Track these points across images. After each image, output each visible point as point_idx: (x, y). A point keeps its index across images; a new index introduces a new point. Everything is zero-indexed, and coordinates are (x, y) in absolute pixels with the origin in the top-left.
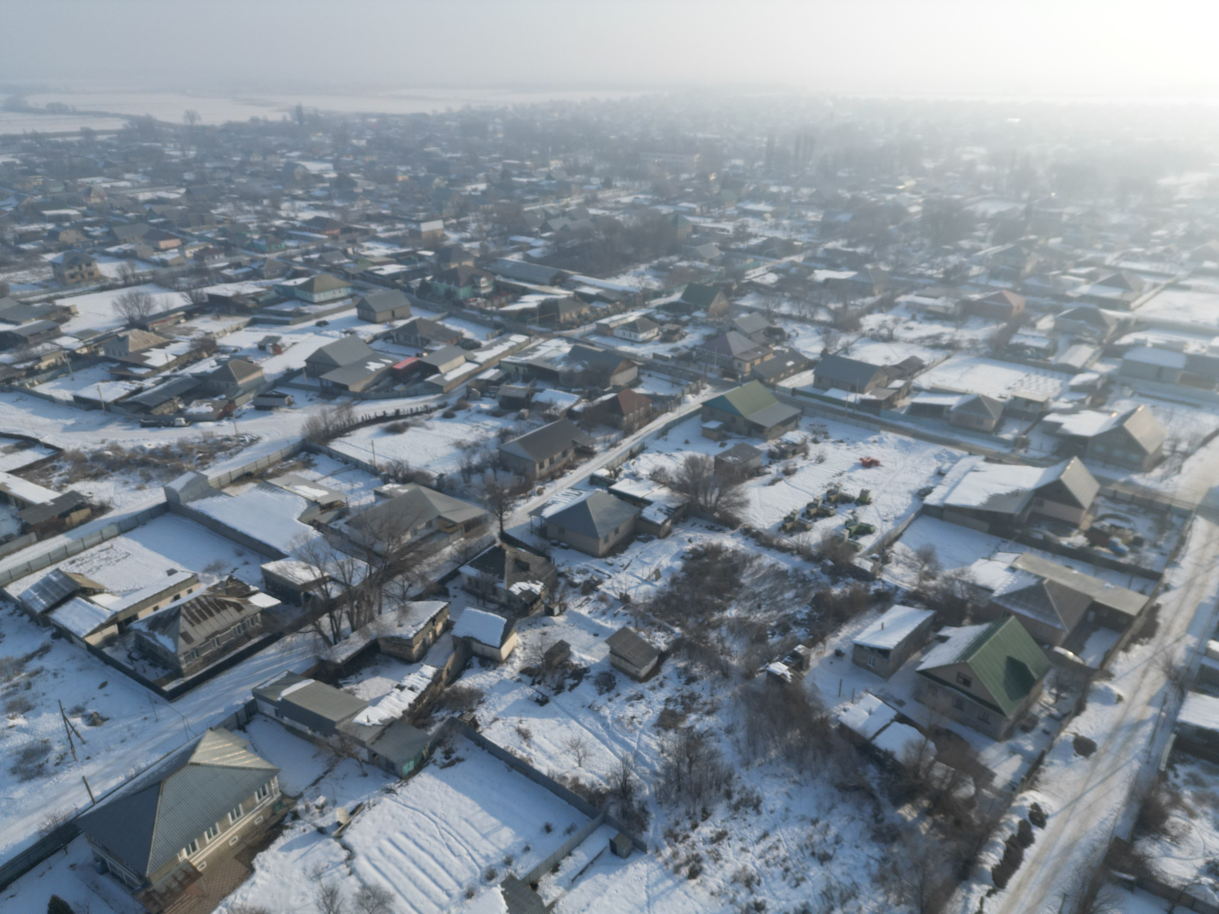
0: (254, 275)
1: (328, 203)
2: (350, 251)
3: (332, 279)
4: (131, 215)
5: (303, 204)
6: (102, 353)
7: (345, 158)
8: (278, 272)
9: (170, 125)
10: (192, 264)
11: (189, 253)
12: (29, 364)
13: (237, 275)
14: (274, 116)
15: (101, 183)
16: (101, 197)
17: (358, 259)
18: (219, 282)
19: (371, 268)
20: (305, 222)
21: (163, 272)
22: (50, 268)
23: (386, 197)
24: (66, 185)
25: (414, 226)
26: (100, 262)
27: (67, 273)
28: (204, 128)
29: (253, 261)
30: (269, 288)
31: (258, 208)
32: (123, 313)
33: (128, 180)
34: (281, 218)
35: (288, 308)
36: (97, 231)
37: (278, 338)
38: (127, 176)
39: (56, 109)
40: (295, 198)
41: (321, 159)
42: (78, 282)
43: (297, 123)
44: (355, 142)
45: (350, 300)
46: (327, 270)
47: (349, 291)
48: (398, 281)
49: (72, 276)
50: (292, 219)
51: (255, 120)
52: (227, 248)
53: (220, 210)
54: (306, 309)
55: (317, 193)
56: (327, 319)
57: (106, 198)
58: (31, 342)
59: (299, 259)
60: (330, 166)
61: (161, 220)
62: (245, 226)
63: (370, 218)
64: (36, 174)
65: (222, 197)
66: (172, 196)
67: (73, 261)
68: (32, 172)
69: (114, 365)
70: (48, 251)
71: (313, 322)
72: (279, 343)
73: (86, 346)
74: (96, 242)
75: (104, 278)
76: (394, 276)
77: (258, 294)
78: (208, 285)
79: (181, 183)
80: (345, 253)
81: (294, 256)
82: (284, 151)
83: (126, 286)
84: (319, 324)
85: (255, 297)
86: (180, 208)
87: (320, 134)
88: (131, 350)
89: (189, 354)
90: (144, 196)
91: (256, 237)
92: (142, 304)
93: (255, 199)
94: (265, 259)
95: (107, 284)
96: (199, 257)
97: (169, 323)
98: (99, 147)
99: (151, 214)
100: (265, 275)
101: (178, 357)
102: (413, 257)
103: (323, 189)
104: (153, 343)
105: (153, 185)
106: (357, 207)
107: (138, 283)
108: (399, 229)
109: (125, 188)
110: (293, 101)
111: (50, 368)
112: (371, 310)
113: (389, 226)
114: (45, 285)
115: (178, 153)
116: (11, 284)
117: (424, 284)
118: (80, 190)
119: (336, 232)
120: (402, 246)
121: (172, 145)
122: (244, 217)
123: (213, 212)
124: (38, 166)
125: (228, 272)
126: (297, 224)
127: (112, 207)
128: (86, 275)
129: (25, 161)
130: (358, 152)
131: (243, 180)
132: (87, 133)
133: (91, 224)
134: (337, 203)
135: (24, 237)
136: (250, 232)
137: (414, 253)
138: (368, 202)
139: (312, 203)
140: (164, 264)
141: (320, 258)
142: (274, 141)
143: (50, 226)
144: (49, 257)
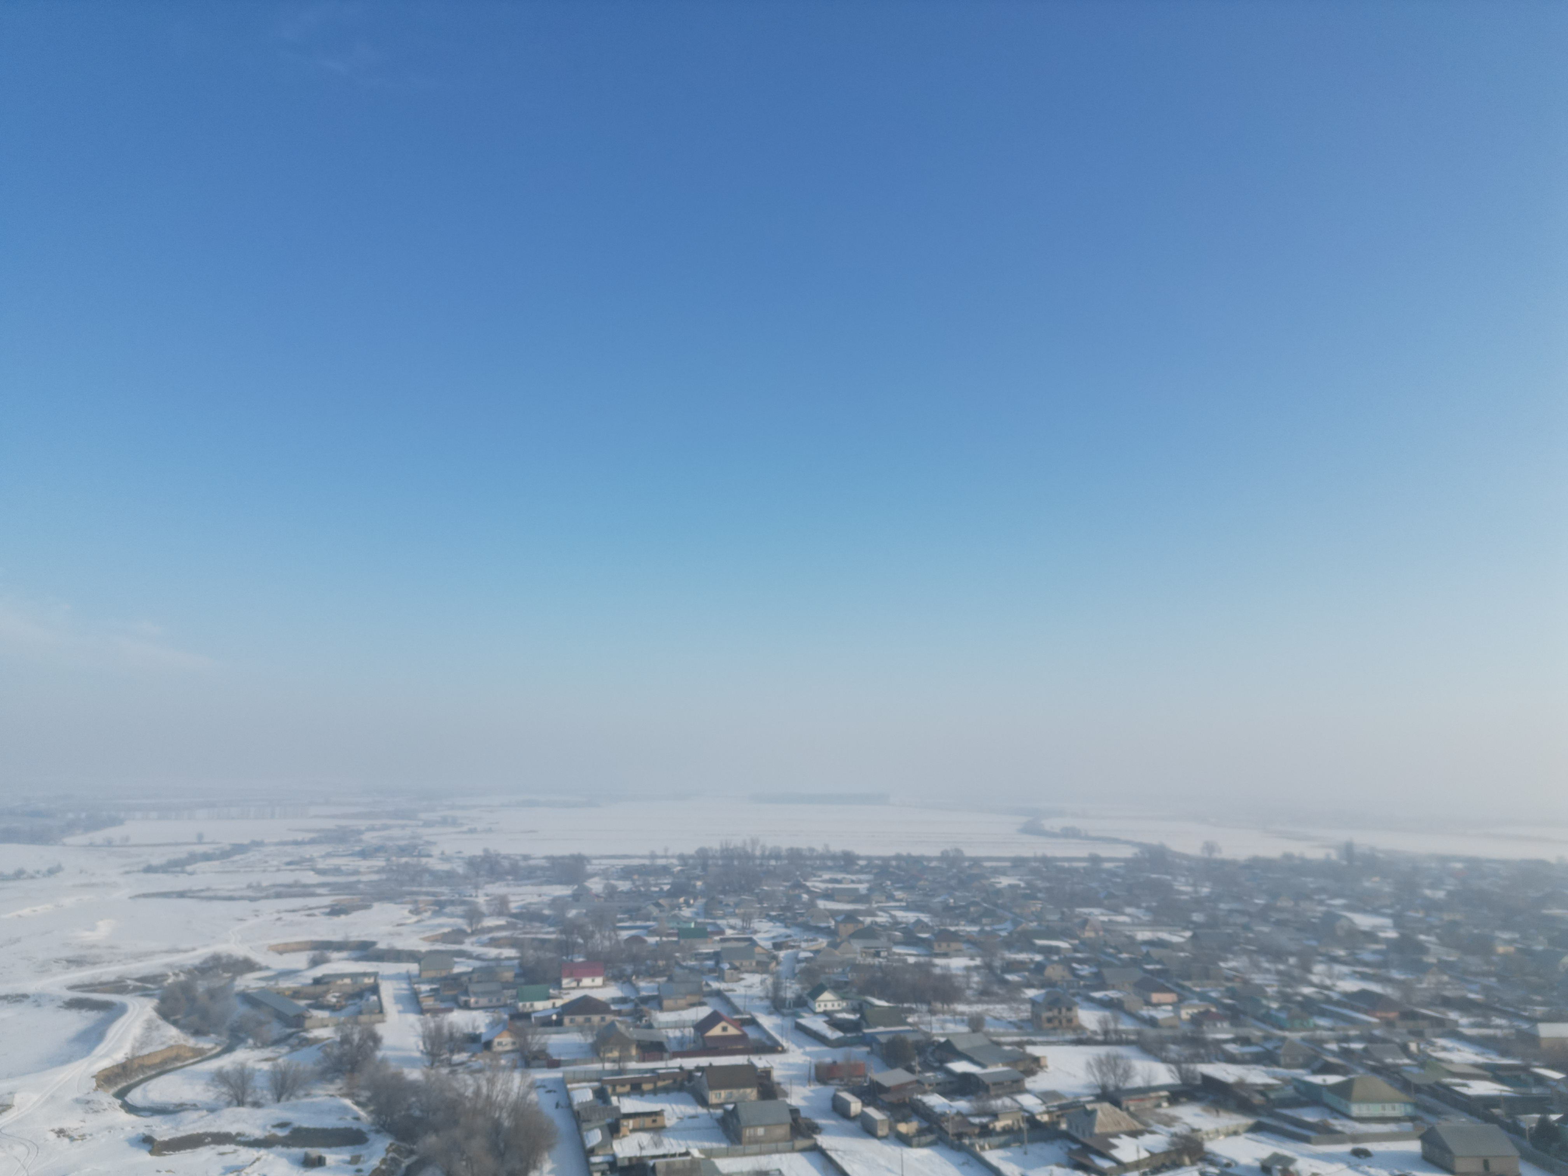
0: (1266, 1059)
1: (1382, 972)
2: (1413, 1047)
3: (1380, 1084)
4: (1124, 956)
5: (1345, 969)
6: (1064, 1126)
7: (1411, 914)
8: (1301, 1060)
9: (1185, 857)
10: (1187, 1029)
11: (1185, 1014)
12: (985, 1120)
13: (1243, 1054)
14: (1315, 853)
15: (1098, 915)
16: (1096, 931)
17: (1424, 1061)
18: (1219, 1060)
19: (1448, 1080)
20: (1347, 995)
21: (1151, 1032)
22: (1028, 1007)
23: (1476, 974)
24: (1063, 913)
25: (1525, 1026)
26: (1081, 1008)
27: (1046, 1014)
28: (1224, 863)
29: (1267, 1038)
30: (1286, 1082)
31: (1281, 967)
32: (1095, 1078)
33: (1129, 915)
34: (1311, 984)
35: (1310, 1116)
36: (1085, 970)
37: (1291, 1161)
38: (1129, 910)
39: (1070, 833)
40: (1335, 960)
41: (1376, 912)
42: (1055, 1029)
43: (1345, 863)
44: (1428, 892)
45: (1408, 1126)
46: (1375, 1070)
47: (1409, 1110)
48: (1496, 1111)
49: (1050, 1020)
50: (1328, 988)
51: (1288, 857)
52: (1234, 1015)
53: (1232, 964)
54: (1338, 1124)
55: (1367, 956)
56: (1370, 1147)
57: (1101, 933)
58: (992, 1093)
59: (1333, 1046)
60: (1388, 922)
61: (1158, 967)
62: (1260, 989)
63: (1448, 1003)
64: (1037, 899)
65: (1236, 948)
66: (1175, 939)
67: (1053, 1002)
68: (1033, 897)
69: (1075, 1147)
70: (1030, 986)
71: (1347, 1148)
72: (1292, 1168)
73: (1048, 1112)
74: (1082, 983)
75: (1080, 1028)
76: (1489, 1102)
77: (1268, 1086)
78: (1203, 1061)
79: (1188, 924)
80: (1404, 1049)
81: (1326, 1041)
82: (1324, 897)
83: (1105, 1043)
84: (1357, 1153)
85: (1265, 1090)
86: (1182, 954)
87: (1377, 879)
88: (1097, 1130)
89: (1167, 1153)
90: (1143, 935)
91: (1274, 1005)
92: (1120, 1071)
93: (1278, 955)
94: (1283, 1039)
95: (1084, 1037)
96: (1197, 1020)
97: (1148, 1104)
98: (1104, 876)
99: (1148, 959)
100: (1282, 1061)
101: (1153, 1155)
102: (1523, 1076)
103: (1375, 952)
104: (1124, 1127)
105: (1154, 924)
106: (1427, 983)
107: (1119, 1043)
108: (1497, 1027)
109: (1124, 924)
110: (1342, 836)
111: (1006, 1131)
112: (1445, 1149)
113: (1480, 1019)
114: (1019, 1025)
115: (1189, 889)
116: (988, 1018)
117: (1544, 1124)
118: (1076, 920)
119: (1392, 1015)
120: (1504, 1054)
121: (1183, 879)
122: (1261, 976)
123: (1222, 964)
124: (1040, 891)
125: (1232, 1048)
126: (1335, 996)
127: (1106, 944)
128: (1064, 1021)
129: (1030, 885)
130: (1432, 906)
131: (1266, 929)
132: (1095, 859)
133: (1080, 961)
134: (1396, 975)
135: (1012, 967)
136: (1267, 998)
137: (1526, 1069)
138: (1445, 978)
139: (1359, 969)
140: (1152, 1022)
141: (1365, 1050)
142: (1311, 883)
143: (1038, 958)
144: (1031, 993)
